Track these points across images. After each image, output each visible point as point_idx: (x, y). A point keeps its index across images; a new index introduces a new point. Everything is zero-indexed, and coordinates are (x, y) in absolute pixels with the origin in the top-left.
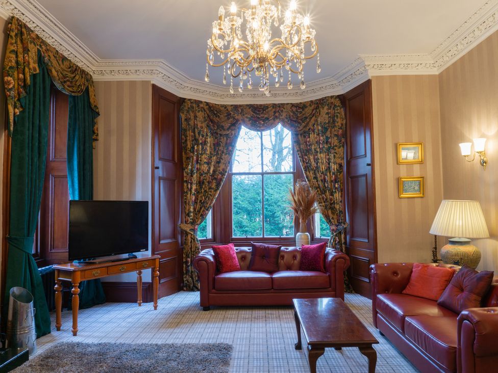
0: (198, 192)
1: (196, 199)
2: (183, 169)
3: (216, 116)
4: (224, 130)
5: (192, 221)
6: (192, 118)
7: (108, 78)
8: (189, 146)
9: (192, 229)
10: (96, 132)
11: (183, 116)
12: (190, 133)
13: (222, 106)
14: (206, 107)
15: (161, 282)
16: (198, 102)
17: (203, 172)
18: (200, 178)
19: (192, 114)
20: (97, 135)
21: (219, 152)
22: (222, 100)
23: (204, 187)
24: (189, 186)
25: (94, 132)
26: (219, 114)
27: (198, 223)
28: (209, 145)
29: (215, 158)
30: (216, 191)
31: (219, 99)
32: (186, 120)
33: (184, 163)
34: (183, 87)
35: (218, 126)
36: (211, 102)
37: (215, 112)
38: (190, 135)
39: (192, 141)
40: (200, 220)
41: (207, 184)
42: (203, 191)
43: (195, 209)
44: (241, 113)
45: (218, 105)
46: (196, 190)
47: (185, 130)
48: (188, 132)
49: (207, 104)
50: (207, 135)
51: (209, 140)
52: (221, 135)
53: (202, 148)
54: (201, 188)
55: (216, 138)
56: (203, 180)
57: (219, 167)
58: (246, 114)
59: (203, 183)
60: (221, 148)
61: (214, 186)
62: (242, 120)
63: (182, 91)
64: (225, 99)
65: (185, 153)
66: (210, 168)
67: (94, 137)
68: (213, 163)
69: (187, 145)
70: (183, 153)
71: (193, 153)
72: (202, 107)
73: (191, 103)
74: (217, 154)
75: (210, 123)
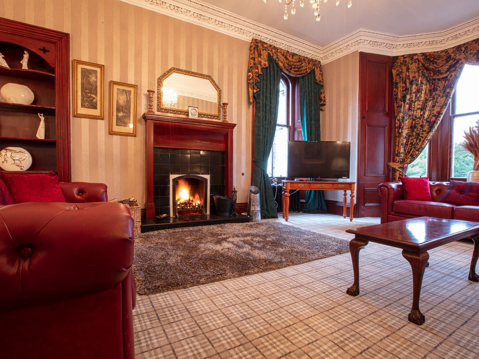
0: (409, 136)
1: (407, 141)
2: (395, 118)
3: (433, 64)
4: (442, 74)
5: (401, 160)
6: (404, 70)
7: (331, 59)
8: (399, 97)
9: (401, 167)
10: (323, 99)
11: (394, 72)
12: (401, 85)
13: (442, 52)
14: (421, 58)
15: (366, 205)
16: (411, 56)
17: (416, 117)
18: (412, 123)
19: (404, 68)
20: (325, 101)
21: (435, 97)
22: (443, 45)
23: (415, 130)
24: (400, 131)
25: (321, 100)
26: (435, 60)
27: (408, 162)
28: (423, 92)
29: (430, 103)
30: (428, 133)
31: (439, 45)
32: (397, 75)
33: (396, 112)
34: (395, 46)
35: (434, 72)
36: (429, 51)
37: (432, 60)
38: (400, 86)
39: (403, 91)
40: (409, 160)
41: (420, 127)
42: (414, 134)
43: (405, 150)
44: (464, 52)
45: (437, 52)
46: (407, 134)
47: (397, 84)
48: (399, 84)
49: (423, 54)
50: (422, 83)
51: (424, 87)
52: (439, 80)
53: (416, 96)
54: (413, 131)
55: (432, 84)
56: (415, 124)
57: (433, 110)
58: (471, 50)
59: (415, 127)
60: (438, 92)
61: (426, 128)
62: (464, 58)
63: (395, 50)
64: (447, 44)
65: (397, 103)
66: (424, 113)
67: (322, 103)
68: (428, 108)
69: (398, 95)
70: (395, 104)
71: (404, 101)
72: (416, 59)
73: (404, 58)
74: (434, 98)
75: (425, 71)
